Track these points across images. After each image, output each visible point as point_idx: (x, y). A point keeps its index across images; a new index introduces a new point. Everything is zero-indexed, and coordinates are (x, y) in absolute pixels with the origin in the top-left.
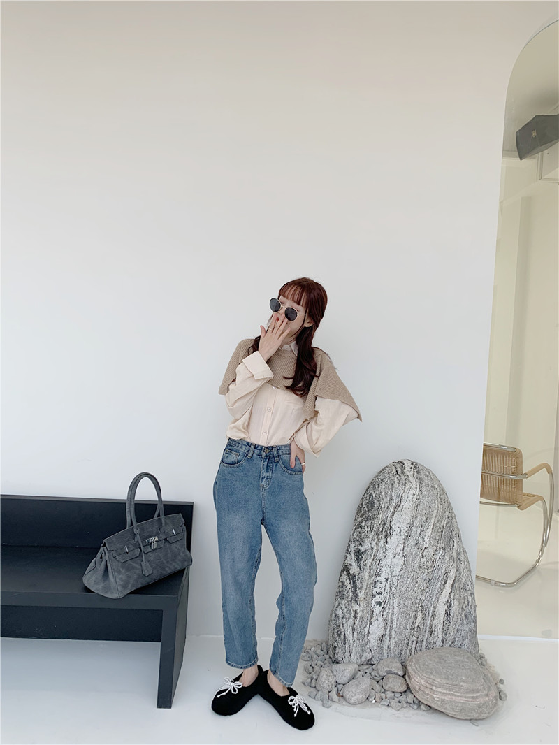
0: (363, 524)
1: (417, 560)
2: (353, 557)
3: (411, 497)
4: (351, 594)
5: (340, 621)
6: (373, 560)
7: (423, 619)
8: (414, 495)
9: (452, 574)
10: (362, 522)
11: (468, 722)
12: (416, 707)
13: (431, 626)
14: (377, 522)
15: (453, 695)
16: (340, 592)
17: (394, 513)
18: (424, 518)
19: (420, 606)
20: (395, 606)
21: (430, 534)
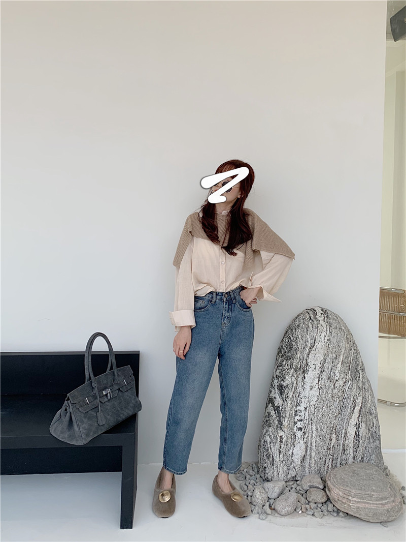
0: (284, 363)
1: (330, 391)
2: (277, 391)
3: (323, 338)
4: (277, 423)
5: (269, 445)
6: (294, 393)
7: (337, 440)
8: (325, 336)
9: (359, 401)
10: (283, 361)
11: (379, 524)
12: (335, 514)
13: (344, 445)
14: (296, 361)
15: (366, 503)
16: (267, 421)
17: (310, 352)
18: (334, 356)
19: (334, 430)
20: (313, 430)
21: (340, 369)
